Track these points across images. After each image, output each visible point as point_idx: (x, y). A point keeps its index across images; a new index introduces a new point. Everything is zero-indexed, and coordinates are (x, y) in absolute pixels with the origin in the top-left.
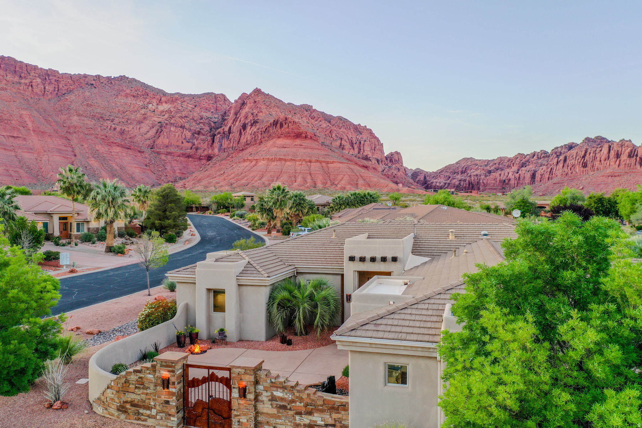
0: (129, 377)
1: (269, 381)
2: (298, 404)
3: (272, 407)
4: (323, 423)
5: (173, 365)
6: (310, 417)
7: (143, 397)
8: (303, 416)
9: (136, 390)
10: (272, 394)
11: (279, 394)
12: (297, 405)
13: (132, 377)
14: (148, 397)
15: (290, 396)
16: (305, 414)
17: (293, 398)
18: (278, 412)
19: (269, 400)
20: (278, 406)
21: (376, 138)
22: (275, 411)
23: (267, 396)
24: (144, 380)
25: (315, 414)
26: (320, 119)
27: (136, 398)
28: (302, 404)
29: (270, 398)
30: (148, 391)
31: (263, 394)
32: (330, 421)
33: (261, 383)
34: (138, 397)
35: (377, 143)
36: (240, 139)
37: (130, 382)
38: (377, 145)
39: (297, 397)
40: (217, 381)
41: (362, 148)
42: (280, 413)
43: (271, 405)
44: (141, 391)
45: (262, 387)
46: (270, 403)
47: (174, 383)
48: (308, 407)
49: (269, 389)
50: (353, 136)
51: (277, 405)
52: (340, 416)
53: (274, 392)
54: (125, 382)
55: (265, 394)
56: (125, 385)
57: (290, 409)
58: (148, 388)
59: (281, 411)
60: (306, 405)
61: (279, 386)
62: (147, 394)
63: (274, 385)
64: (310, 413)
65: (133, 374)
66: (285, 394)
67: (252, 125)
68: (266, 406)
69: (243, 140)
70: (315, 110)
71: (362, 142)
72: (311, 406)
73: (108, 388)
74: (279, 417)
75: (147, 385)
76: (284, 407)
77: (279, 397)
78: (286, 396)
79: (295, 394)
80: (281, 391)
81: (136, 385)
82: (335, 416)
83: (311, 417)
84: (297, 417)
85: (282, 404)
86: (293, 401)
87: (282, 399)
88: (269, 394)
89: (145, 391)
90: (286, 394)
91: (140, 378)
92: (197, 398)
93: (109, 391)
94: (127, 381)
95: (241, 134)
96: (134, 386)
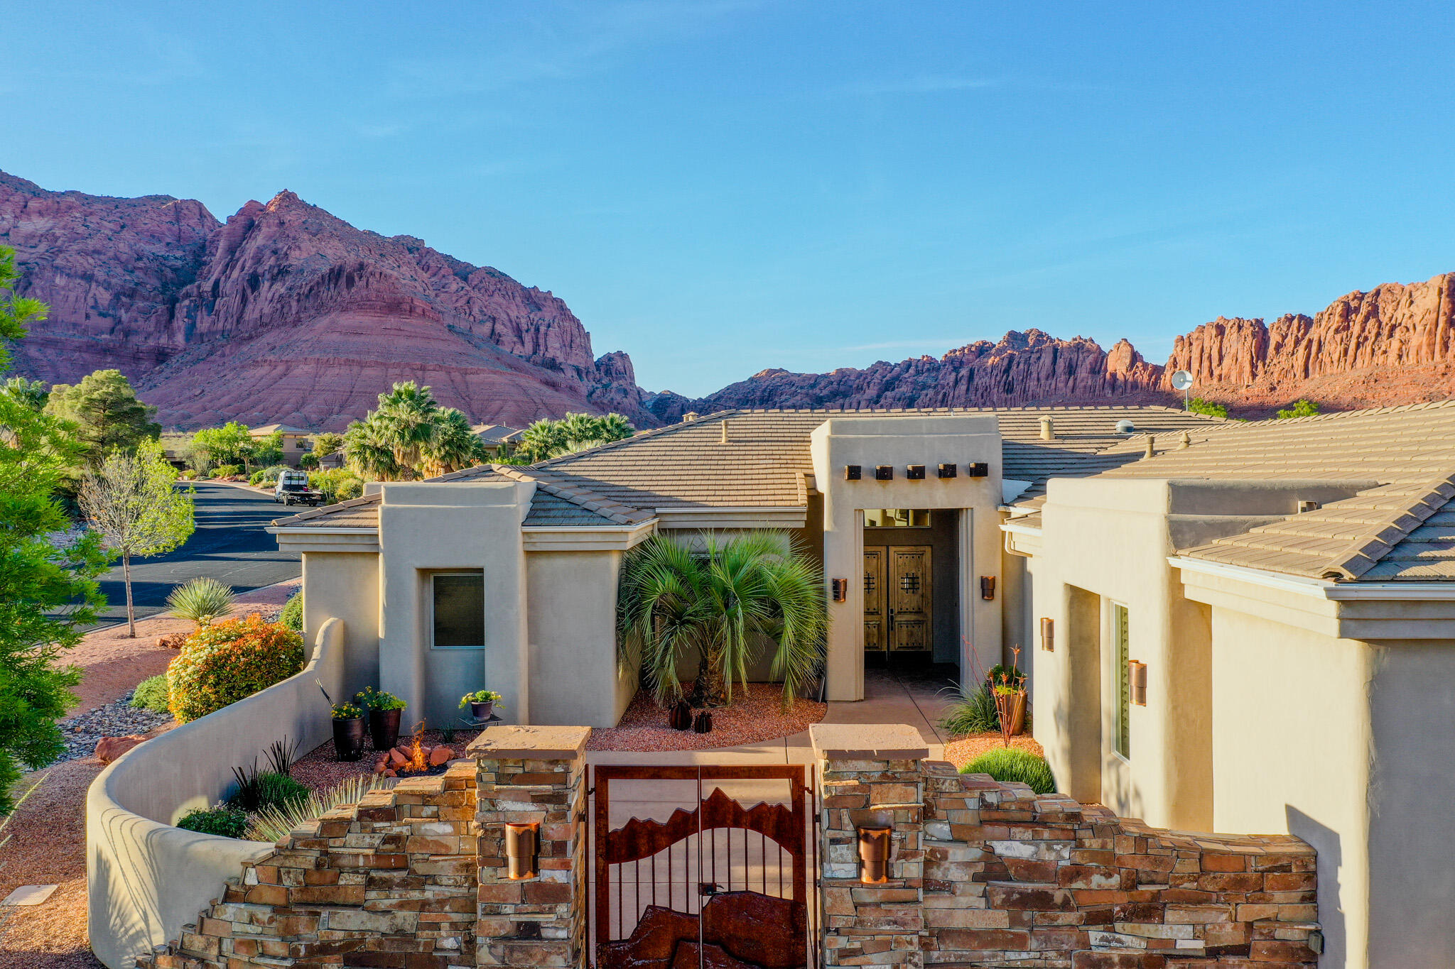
0: (338, 842)
1: (972, 803)
2: (1097, 880)
3: (990, 905)
4: (1200, 944)
5: (558, 769)
6: (1149, 929)
7: (406, 919)
8: (1118, 926)
9: (372, 895)
10: (990, 851)
11: (1015, 848)
12: (1094, 886)
13: (351, 839)
14: (431, 917)
15: (1066, 854)
16: (1125, 919)
17: (1078, 860)
18: (1014, 921)
19: (977, 878)
20: (1016, 896)
21: (573, 319)
22: (1000, 919)
23: (968, 864)
24: (410, 848)
25: (1170, 915)
26: (442, 272)
27: (369, 926)
28: (1115, 880)
29: (980, 868)
30: (430, 893)
31: (951, 858)
32: (1229, 935)
33: (940, 813)
34: (383, 924)
35: (576, 332)
36: (242, 313)
37: (344, 862)
38: (577, 335)
39: (1094, 855)
40: (737, 824)
41: (541, 341)
42: (1022, 923)
43: (985, 895)
44: (396, 896)
45: (947, 828)
46: (980, 888)
47: (559, 848)
48: (1142, 888)
49: (977, 834)
50: (519, 313)
51: (1009, 893)
52: (1268, 910)
53: (995, 844)
54: (319, 866)
55: (958, 854)
56: (315, 878)
57: (1066, 906)
58: (432, 879)
59: (1026, 915)
60: (1132, 883)
61: (1018, 816)
62: (424, 905)
63: (996, 815)
64: (1148, 912)
65: (356, 826)
66: (1043, 846)
67: (274, 279)
68: (963, 901)
69: (251, 314)
70: (430, 252)
71: (543, 329)
72: (1153, 882)
73: (229, 897)
74: (1019, 942)
75: (421, 869)
76: (1042, 901)
77: (1016, 862)
78: (1049, 856)
79: (1087, 842)
80: (1028, 835)
81: (373, 874)
82: (1247, 912)
83: (1150, 927)
84: (1095, 935)
85: (1030, 887)
86: (1076, 872)
87: (1032, 869)
88: (975, 853)
89: (415, 895)
90: (1049, 848)
91: (389, 840)
92: (646, 901)
93: (231, 910)
94: (328, 862)
95: (244, 300)
96: (359, 879)
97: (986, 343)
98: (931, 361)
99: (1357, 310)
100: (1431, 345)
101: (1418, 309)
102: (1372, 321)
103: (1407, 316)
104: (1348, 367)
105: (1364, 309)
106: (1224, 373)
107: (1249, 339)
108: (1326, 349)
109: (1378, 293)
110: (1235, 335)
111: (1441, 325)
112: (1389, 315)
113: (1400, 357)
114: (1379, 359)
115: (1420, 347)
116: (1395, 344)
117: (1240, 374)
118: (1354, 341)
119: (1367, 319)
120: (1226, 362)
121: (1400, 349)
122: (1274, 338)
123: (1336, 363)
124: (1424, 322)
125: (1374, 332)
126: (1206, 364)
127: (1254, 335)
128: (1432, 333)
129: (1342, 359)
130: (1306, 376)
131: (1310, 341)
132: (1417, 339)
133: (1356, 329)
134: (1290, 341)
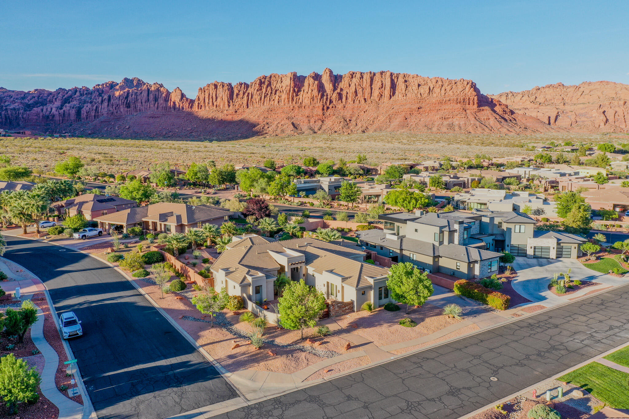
97: (113, 82)
98: (87, 89)
99: (264, 83)
100: (288, 98)
101: (284, 84)
102: (269, 88)
103: (280, 87)
104: (262, 105)
105: (266, 83)
106: (218, 104)
107: (227, 91)
108: (254, 97)
109: (271, 77)
110: (221, 89)
111: (291, 91)
112: (274, 86)
113: (279, 102)
114: (272, 103)
115: (285, 99)
116: (277, 97)
117: (224, 105)
118: (263, 95)
119: (267, 87)
120: (219, 99)
121: (279, 99)
122: (236, 91)
123: (258, 103)
124: (286, 90)
125: (270, 92)
126: (211, 100)
127: (228, 90)
128: (288, 94)
129: (260, 102)
130: (248, 107)
131: (248, 94)
132: (284, 96)
133: (264, 90)
134: (241, 93)
